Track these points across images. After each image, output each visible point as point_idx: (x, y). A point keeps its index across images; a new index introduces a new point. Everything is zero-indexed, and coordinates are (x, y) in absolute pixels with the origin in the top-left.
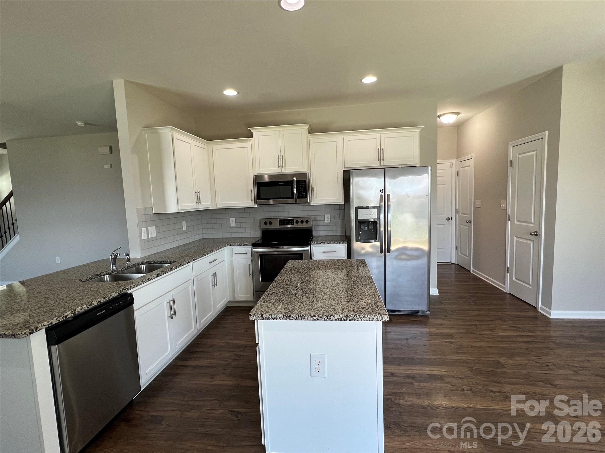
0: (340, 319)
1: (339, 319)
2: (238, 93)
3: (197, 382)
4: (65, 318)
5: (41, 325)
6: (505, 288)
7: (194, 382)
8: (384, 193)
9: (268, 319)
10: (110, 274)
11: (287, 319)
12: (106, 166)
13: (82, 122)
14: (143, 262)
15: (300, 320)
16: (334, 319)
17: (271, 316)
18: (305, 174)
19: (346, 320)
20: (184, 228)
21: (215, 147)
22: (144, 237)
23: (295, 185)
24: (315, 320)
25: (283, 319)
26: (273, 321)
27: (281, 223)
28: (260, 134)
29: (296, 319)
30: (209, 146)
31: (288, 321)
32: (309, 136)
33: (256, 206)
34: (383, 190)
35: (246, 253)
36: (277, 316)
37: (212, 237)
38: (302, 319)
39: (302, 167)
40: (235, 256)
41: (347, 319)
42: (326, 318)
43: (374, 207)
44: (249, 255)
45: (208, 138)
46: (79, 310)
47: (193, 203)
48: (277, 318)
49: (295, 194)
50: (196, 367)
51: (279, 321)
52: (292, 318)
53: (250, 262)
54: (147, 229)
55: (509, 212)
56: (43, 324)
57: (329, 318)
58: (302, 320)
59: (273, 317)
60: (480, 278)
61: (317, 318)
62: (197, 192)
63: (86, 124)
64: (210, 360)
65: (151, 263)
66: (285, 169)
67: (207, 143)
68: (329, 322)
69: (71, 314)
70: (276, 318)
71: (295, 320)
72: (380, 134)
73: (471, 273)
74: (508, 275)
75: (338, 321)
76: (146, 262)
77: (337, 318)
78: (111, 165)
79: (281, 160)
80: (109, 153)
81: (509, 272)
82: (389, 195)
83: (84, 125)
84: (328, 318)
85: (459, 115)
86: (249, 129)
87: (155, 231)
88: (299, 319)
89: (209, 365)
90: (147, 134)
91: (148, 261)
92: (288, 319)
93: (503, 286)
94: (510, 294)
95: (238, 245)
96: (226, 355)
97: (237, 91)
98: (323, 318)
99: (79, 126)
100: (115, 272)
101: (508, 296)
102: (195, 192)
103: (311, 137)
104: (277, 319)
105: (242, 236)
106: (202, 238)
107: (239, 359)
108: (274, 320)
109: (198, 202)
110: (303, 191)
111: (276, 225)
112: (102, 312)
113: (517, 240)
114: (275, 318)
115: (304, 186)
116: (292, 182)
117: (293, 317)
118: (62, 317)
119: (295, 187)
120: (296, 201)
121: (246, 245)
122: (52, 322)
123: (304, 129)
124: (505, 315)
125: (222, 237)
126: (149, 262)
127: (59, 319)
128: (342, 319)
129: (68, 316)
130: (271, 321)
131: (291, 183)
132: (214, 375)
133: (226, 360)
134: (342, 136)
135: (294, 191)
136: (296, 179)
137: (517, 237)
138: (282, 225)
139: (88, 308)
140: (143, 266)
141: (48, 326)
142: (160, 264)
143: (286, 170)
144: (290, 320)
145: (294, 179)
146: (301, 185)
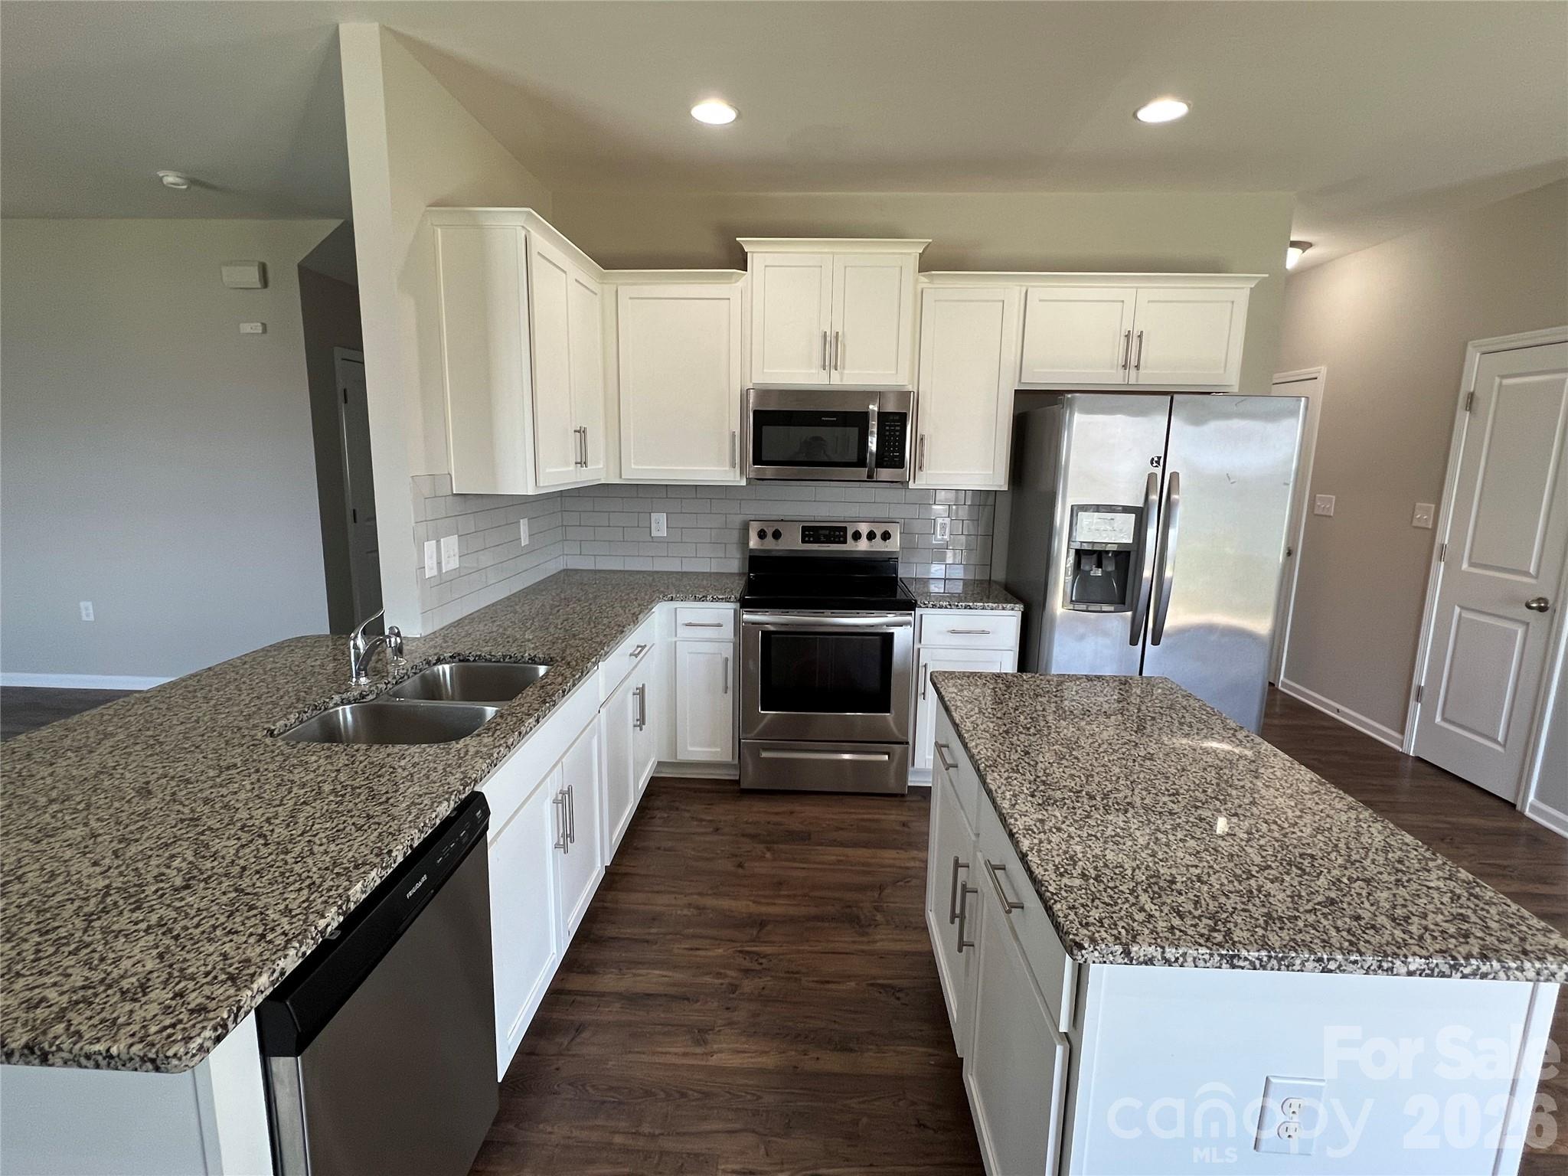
0: (1427, 971)
1: (1424, 970)
2: (739, 116)
3: (657, 1059)
4: (321, 940)
5: (249, 993)
6: (1403, 741)
7: (645, 1058)
8: (1161, 468)
9: (1150, 961)
10: (355, 701)
11: (1224, 965)
12: (247, 328)
13: (179, 174)
14: (442, 657)
15: (1272, 969)
16: (1404, 970)
17: (1163, 953)
18: (904, 396)
19: (1450, 976)
20: (524, 541)
21: (626, 292)
22: (430, 571)
23: (874, 426)
24: (1331, 971)
25: (1208, 965)
26: (1167, 968)
27: (809, 536)
28: (770, 259)
29: (1258, 966)
30: (606, 286)
31: (1226, 971)
32: (923, 279)
33: (744, 483)
34: (1159, 458)
35: (720, 625)
36: (1184, 955)
37: (593, 568)
38: (1280, 965)
39: (894, 372)
40: (684, 632)
41: (1454, 972)
42: (1372, 968)
43: (1126, 510)
44: (728, 631)
45: (609, 261)
46: (358, 895)
47: (567, 464)
48: (1185, 961)
49: (871, 453)
50: (632, 999)
51: (1189, 970)
52: (1241, 963)
53: (728, 651)
54: (438, 542)
55: (1445, 536)
56: (255, 986)
57: (1385, 965)
58: (1279, 970)
59: (1168, 955)
60: (1313, 708)
61: (1340, 966)
62: (579, 432)
63: (193, 182)
64: (670, 974)
65: (468, 660)
66: (842, 374)
67: (602, 277)
68: (1382, 979)
69: (336, 918)
70: (1181, 959)
71: (1255, 969)
72: (1137, 288)
73: (1277, 689)
74: (1416, 710)
75: (1416, 979)
76: (450, 657)
77: (1417, 969)
78: (264, 325)
79: (831, 348)
80: (259, 286)
81: (1424, 699)
82: (1175, 476)
83: (185, 187)
84: (1380, 967)
85: (1307, 251)
86: (738, 243)
87: (457, 550)
88: (1269, 965)
89: (672, 991)
90: (439, 230)
91: (459, 655)
92: (1228, 966)
93: (1393, 737)
94: (1419, 759)
95: (695, 599)
96: (710, 953)
97: (736, 108)
98: (1362, 967)
99: (170, 189)
100: (371, 697)
101: (1410, 764)
102: (575, 431)
103: (926, 280)
104: (1185, 964)
105: (685, 569)
106: (562, 568)
107: (758, 967)
108: (1170, 965)
109: (580, 463)
110: (894, 446)
111: (792, 542)
112: (420, 884)
113: (1463, 615)
114: (1177, 959)
115: (897, 431)
116: (865, 416)
117: (1246, 959)
118: (312, 939)
119: (872, 432)
120: (870, 476)
121: (718, 600)
122: (283, 969)
123: (910, 254)
124: (1445, 826)
125: (622, 569)
126: (461, 658)
127: (303, 949)
128: (1437, 970)
129: (329, 929)
130: (1159, 970)
131: (860, 420)
132: (706, 1031)
133: (721, 974)
134: (1021, 286)
135: (870, 444)
136: (876, 409)
137: (1462, 608)
138: (809, 542)
139: (381, 878)
140: (443, 668)
141: (271, 989)
142: (499, 664)
143: (845, 379)
144: (1233, 967)
145: (871, 407)
146: (890, 426)
